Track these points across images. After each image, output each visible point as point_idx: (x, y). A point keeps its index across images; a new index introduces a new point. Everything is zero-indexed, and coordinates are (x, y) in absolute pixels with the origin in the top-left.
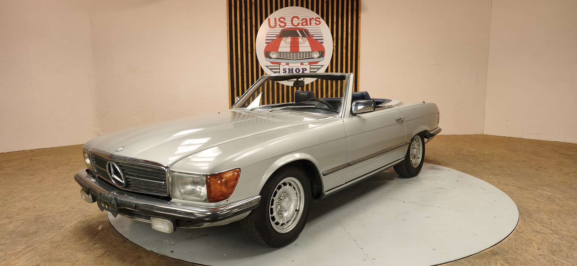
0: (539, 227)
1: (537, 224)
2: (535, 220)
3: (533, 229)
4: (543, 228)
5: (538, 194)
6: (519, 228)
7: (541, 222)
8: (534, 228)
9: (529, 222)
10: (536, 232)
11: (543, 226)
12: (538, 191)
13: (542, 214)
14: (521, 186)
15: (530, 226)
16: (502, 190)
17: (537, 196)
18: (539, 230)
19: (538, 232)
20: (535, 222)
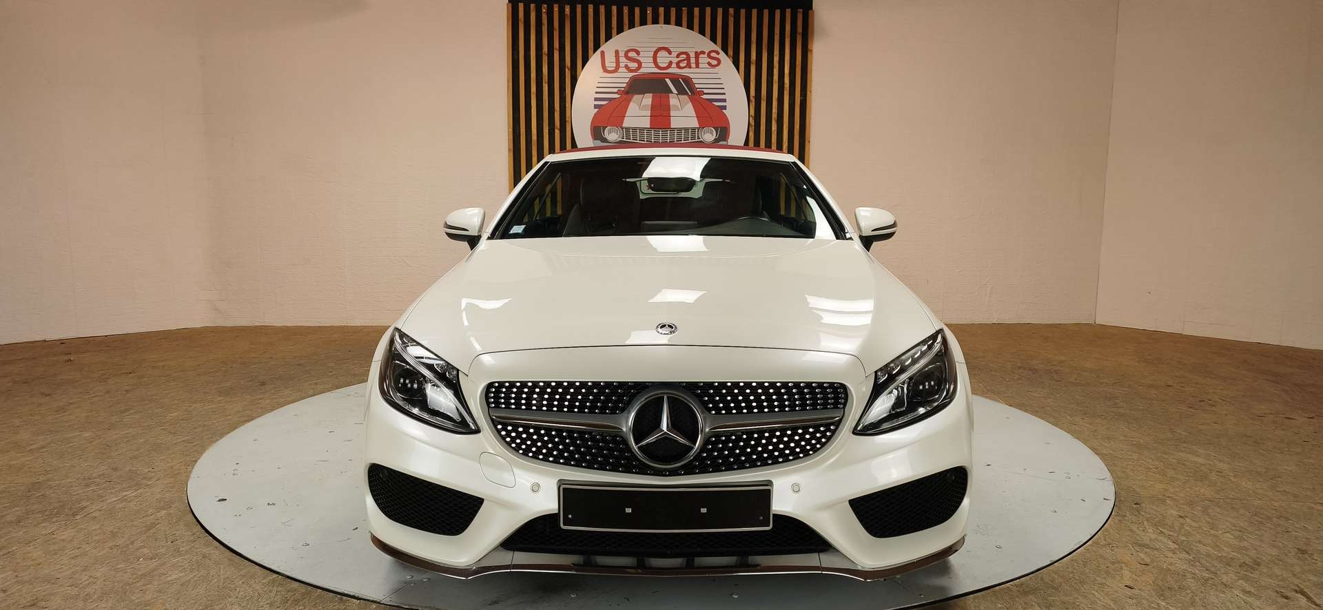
1: (1148, 527)
2: (1147, 519)
3: (1135, 538)
4: (1159, 538)
7: (1160, 523)
10: (1139, 545)
11: (1162, 532)
13: (1169, 505)
15: (1130, 532)
18: (1148, 542)
20: (1145, 522)
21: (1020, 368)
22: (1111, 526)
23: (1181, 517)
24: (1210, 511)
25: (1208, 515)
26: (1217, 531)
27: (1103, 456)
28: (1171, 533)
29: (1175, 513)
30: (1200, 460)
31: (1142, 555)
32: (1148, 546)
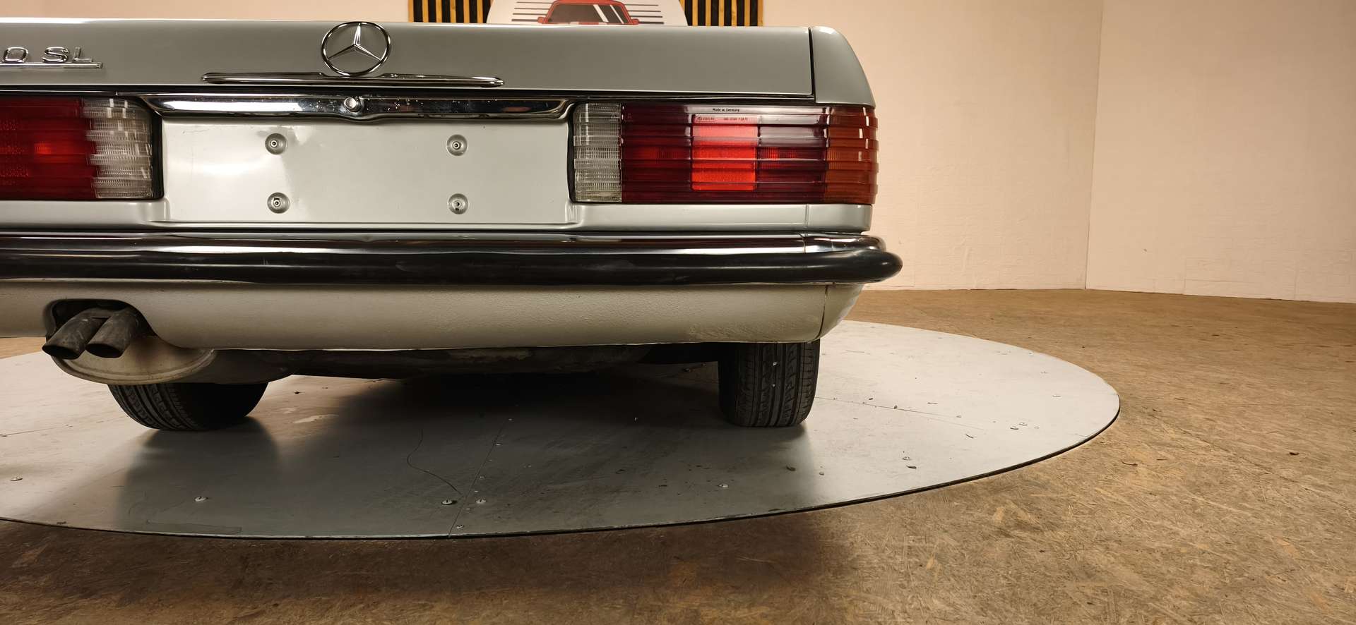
0: (1171, 434)
1: (1166, 428)
2: (1164, 422)
3: (1151, 438)
4: (1184, 437)
5: (1193, 377)
6: (1107, 436)
7: (1184, 426)
8: (1155, 438)
9: (1145, 425)
10: (1158, 444)
11: (1185, 432)
12: (1196, 372)
13: (1191, 410)
14: (1148, 363)
15: (1143, 434)
17: (1189, 380)
18: (1169, 441)
19: (1165, 444)
20: (1163, 425)
21: (1000, 316)
22: (1116, 427)
23: (1208, 419)
24: (1246, 415)
25: (1246, 418)
26: (1261, 431)
27: (1100, 374)
28: (1200, 433)
29: (1201, 417)
30: (1225, 376)
31: (1163, 453)
32: (1170, 445)
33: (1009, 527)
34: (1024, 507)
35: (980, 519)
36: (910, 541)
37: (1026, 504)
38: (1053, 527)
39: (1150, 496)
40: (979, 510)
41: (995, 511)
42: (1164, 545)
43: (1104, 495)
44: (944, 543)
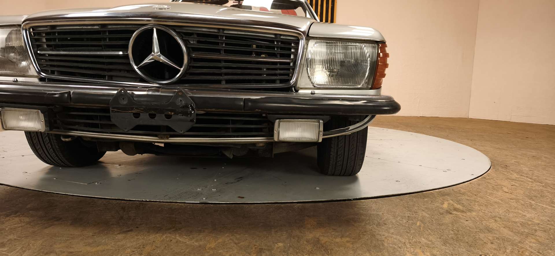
0: (515, 176)
1: (513, 173)
4: (522, 177)
7: (520, 173)
8: (508, 177)
10: (510, 179)
11: (521, 175)
13: (522, 166)
16: (475, 149)
17: (519, 155)
18: (514, 178)
20: (511, 172)
21: (434, 127)
23: (531, 170)
24: (547, 169)
25: (547, 171)
28: (528, 176)
29: (527, 169)
30: (535, 154)
31: (514, 183)
32: (516, 180)
33: (451, 210)
34: (456, 202)
35: (438, 206)
36: (407, 214)
37: (457, 201)
38: (470, 211)
39: (510, 200)
40: (437, 203)
41: (444, 203)
42: (520, 220)
43: (491, 199)
44: (423, 216)
